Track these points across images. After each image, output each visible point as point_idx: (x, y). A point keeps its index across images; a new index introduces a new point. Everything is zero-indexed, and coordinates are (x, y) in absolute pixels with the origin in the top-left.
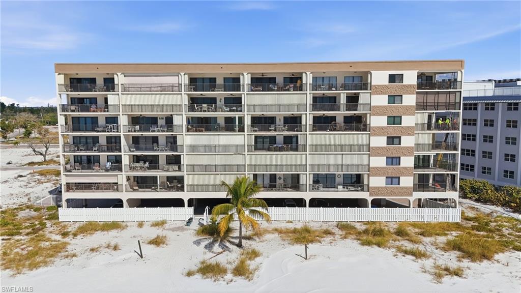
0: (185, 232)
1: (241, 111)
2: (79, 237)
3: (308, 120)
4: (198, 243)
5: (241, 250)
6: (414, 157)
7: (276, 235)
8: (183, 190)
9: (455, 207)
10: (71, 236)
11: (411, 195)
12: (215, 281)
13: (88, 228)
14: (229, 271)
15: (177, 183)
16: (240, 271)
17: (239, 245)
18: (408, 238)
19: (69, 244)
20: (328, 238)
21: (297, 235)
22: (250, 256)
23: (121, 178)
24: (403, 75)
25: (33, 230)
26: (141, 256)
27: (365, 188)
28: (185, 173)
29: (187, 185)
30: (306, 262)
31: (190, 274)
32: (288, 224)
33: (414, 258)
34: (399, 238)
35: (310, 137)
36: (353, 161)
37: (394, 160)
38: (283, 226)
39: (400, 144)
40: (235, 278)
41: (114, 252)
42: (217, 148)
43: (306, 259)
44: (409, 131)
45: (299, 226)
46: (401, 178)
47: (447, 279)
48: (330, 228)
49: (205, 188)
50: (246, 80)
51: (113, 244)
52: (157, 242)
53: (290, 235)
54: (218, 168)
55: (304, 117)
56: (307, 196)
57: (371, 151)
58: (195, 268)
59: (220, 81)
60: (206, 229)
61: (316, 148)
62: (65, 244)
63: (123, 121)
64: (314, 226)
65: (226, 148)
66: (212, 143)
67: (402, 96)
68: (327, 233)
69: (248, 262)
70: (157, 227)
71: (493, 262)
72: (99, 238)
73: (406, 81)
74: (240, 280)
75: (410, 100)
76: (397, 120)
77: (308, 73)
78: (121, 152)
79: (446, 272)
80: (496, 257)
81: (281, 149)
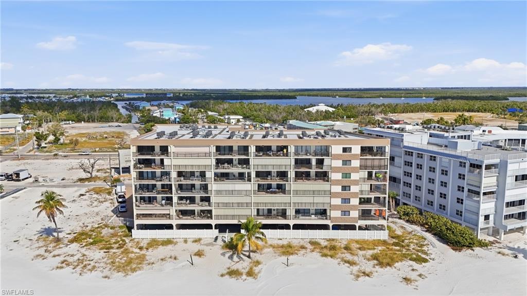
0: (215, 247)
1: (249, 169)
2: (150, 250)
3: (292, 174)
4: (223, 254)
5: (250, 260)
6: (358, 199)
7: (271, 249)
8: (212, 219)
9: (385, 230)
10: (145, 250)
11: (357, 223)
12: (237, 280)
13: (153, 243)
14: (244, 274)
15: (208, 214)
16: (250, 273)
17: (249, 257)
18: (350, 251)
19: (146, 255)
20: (303, 251)
21: (284, 250)
22: (255, 264)
23: (172, 211)
24: (351, 148)
25: (119, 245)
26: (192, 264)
27: (328, 217)
28: (213, 208)
29: (215, 216)
30: (288, 268)
31: (222, 275)
32: (279, 241)
33: (349, 265)
34: (346, 251)
35: (293, 185)
36: (320, 201)
37: (346, 200)
38: (276, 242)
39: (350, 190)
40: (248, 278)
41: (175, 261)
42: (234, 192)
43: (288, 266)
44: (356, 183)
45: (285, 242)
46: (351, 212)
47: (362, 279)
48: (305, 244)
49: (226, 217)
50: (252, 149)
51: (173, 256)
52: (199, 254)
53: (280, 249)
54: (235, 205)
55: (289, 173)
56: (291, 222)
57: (332, 195)
58: (225, 272)
59: (235, 148)
60: (228, 245)
61: (297, 192)
62: (144, 255)
63: (174, 175)
64: (295, 243)
65: (239, 192)
66: (230, 189)
67: (351, 161)
68: (303, 247)
69: (255, 268)
70: (197, 243)
71: (392, 269)
72: (162, 251)
73: (353, 152)
74: (250, 279)
75: (356, 163)
76: (348, 175)
77: (292, 146)
78: (172, 194)
79: (363, 274)
80: (396, 265)
81: (275, 193)
